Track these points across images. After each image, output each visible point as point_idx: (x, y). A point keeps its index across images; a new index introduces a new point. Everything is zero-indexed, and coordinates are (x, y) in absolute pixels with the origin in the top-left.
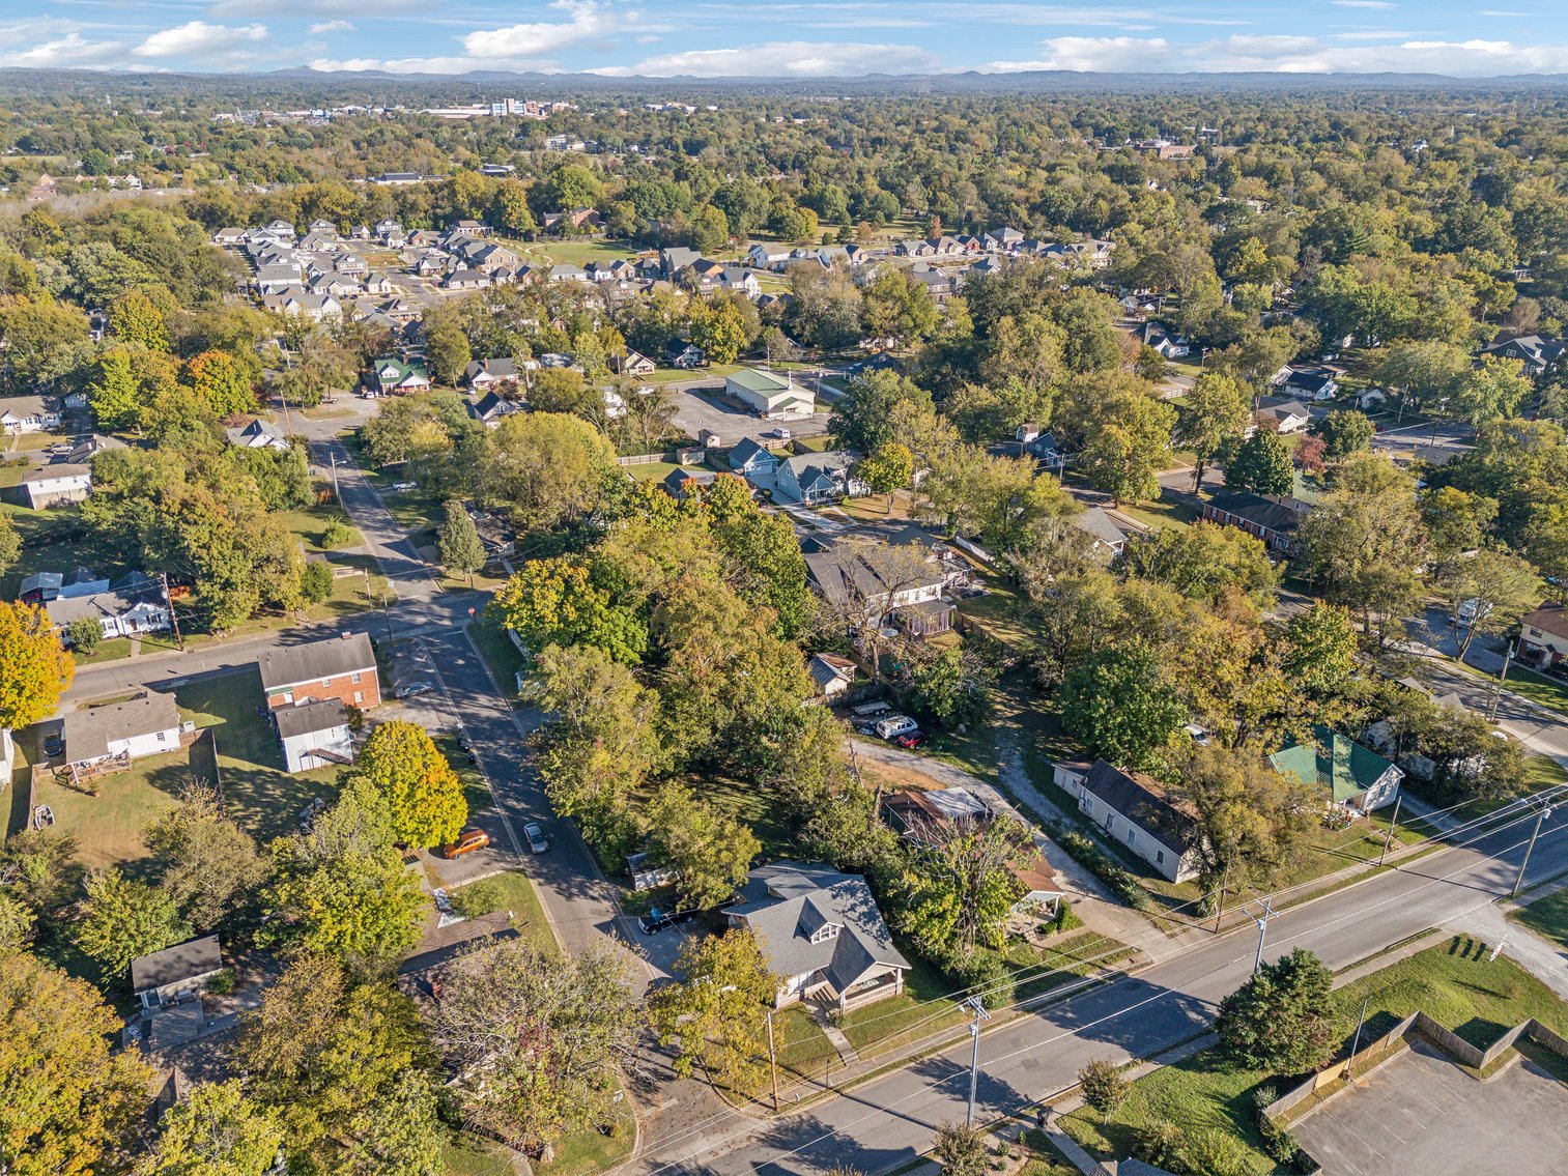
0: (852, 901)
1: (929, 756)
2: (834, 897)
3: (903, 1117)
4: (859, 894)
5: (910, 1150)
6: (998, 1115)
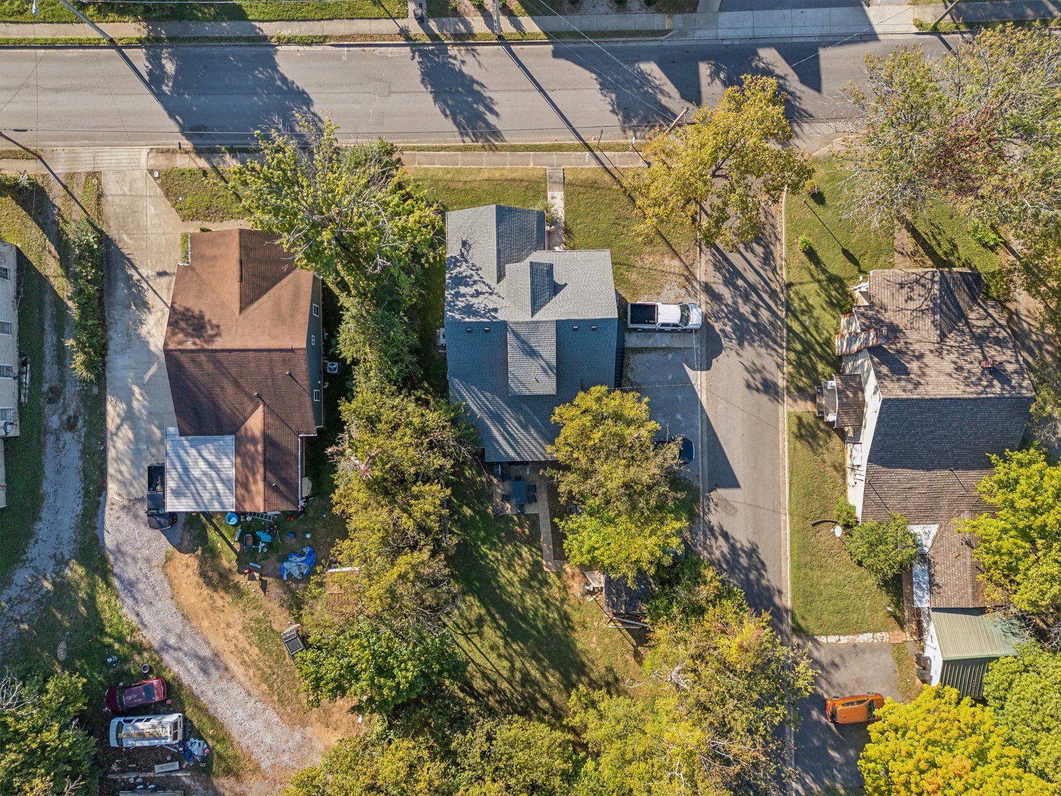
0: (474, 301)
1: (138, 648)
2: (495, 310)
3: (541, 90)
4: (460, 303)
5: (556, 54)
6: (453, 51)
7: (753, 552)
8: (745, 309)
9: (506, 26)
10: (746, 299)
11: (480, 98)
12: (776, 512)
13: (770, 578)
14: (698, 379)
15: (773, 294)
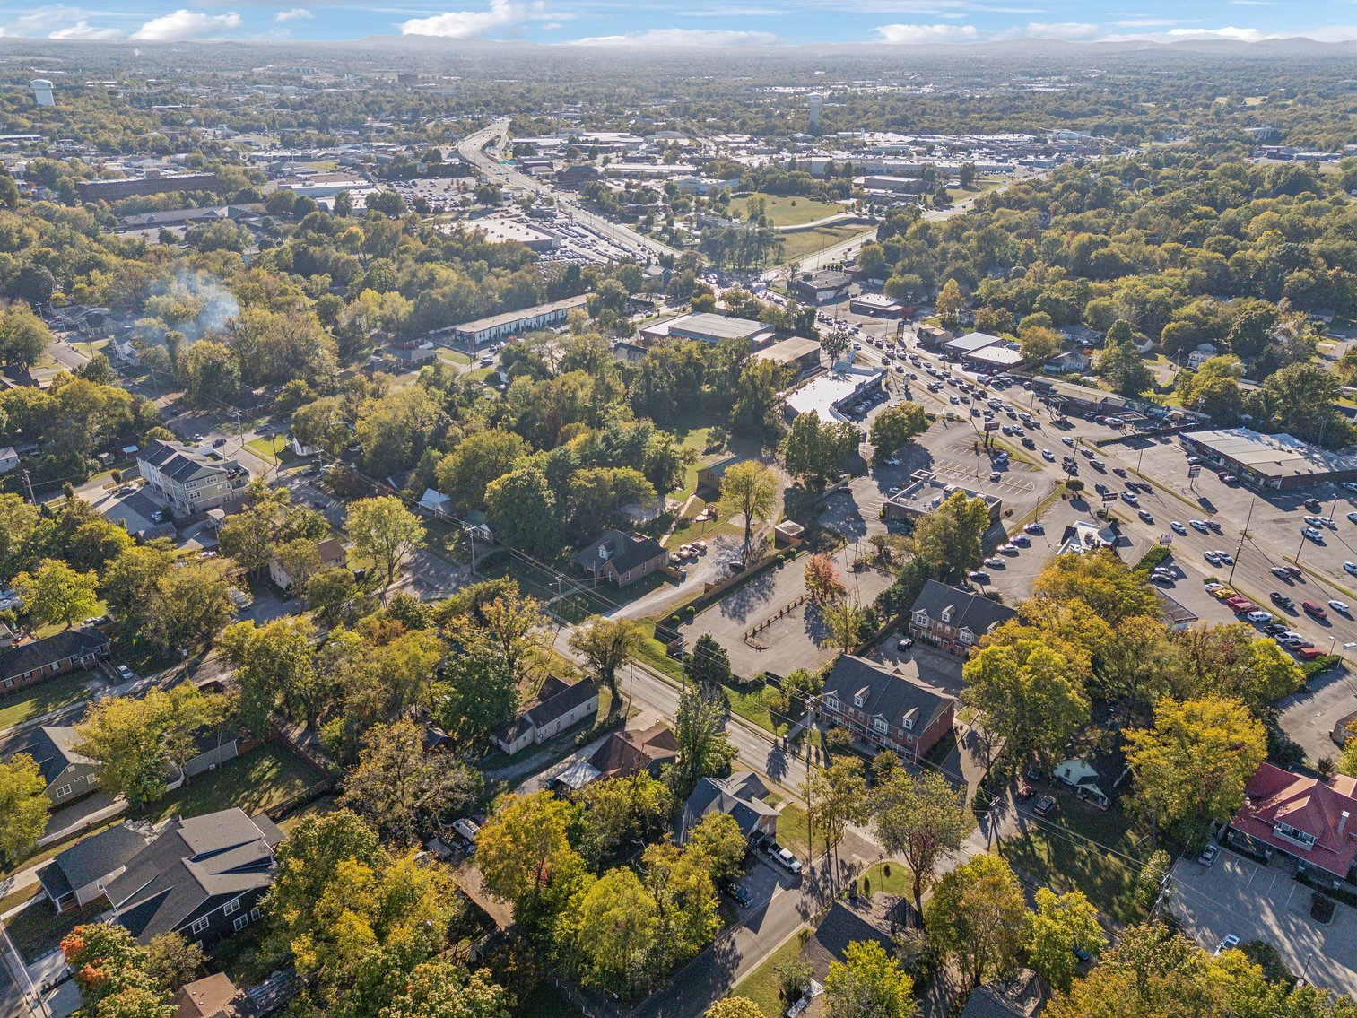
4: (715, 782)
7: (739, 958)
8: (821, 884)
9: (813, 759)
10: (825, 882)
11: (784, 770)
12: (763, 953)
13: (735, 972)
14: (779, 890)
15: (838, 889)
